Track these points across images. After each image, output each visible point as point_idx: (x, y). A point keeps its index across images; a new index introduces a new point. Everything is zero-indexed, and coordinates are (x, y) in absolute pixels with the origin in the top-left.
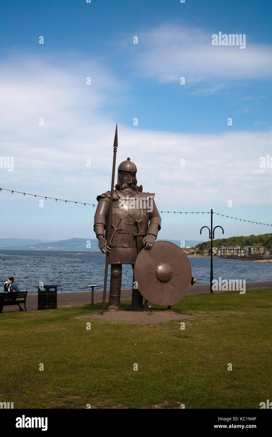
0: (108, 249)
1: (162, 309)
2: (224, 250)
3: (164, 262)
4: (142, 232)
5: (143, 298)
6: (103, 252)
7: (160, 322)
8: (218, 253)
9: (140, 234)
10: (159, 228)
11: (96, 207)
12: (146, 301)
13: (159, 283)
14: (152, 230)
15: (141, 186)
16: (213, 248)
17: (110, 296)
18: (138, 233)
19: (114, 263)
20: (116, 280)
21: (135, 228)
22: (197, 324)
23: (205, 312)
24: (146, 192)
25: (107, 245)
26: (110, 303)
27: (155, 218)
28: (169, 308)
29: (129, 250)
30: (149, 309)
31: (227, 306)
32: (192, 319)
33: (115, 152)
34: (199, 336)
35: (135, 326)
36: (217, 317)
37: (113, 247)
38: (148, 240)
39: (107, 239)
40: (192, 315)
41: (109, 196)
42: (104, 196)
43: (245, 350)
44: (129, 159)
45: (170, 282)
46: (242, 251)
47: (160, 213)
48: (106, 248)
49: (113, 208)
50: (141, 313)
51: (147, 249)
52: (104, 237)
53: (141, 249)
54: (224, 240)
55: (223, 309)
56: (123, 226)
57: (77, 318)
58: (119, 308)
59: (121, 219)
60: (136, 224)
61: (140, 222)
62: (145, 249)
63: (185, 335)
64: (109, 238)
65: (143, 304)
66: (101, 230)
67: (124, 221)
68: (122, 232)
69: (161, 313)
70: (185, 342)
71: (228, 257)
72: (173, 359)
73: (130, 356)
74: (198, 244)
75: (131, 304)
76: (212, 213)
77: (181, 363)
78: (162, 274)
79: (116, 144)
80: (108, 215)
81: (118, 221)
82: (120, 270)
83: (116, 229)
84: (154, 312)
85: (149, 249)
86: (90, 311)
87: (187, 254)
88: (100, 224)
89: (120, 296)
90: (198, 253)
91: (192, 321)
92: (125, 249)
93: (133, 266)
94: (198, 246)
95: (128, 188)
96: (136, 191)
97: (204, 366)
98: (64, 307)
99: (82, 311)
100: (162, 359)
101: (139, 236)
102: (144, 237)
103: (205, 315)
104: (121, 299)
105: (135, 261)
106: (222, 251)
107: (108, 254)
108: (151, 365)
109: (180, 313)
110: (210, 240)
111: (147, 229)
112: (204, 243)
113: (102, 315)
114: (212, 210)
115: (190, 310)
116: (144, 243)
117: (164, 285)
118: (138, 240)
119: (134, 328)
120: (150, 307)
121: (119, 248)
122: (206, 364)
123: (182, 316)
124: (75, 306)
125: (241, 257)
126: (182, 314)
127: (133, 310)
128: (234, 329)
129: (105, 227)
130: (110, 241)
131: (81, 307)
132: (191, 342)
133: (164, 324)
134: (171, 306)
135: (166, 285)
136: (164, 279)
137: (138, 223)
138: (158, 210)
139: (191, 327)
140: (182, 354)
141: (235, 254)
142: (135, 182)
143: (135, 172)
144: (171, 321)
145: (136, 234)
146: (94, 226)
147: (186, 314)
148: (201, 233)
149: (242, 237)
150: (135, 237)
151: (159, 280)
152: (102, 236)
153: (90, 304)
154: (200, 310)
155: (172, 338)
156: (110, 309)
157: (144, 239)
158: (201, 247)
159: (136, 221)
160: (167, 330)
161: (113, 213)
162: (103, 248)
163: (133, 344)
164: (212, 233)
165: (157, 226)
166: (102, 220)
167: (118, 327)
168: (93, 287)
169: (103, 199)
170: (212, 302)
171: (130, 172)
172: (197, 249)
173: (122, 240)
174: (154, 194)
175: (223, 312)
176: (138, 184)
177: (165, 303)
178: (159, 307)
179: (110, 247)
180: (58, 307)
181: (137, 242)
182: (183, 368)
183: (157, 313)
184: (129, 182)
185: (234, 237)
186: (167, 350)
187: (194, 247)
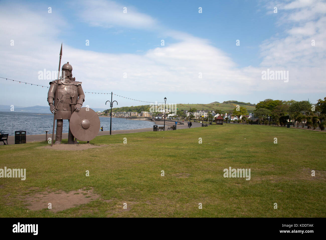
0: (55, 111)
1: (84, 143)
2: (118, 113)
3: (86, 118)
4: (74, 102)
5: (74, 138)
6: (53, 113)
7: (83, 149)
8: (114, 115)
9: (73, 103)
10: (84, 101)
11: (49, 88)
12: (76, 139)
13: (83, 130)
14: (80, 101)
15: (75, 78)
16: (112, 113)
17: (56, 136)
18: (72, 103)
19: (58, 119)
20: (60, 128)
21: (71, 100)
22: (102, 150)
23: (107, 144)
24: (77, 81)
25: (54, 109)
26: (56, 140)
27: (82, 95)
28: (88, 142)
29: (67, 112)
30: (77, 143)
31: (118, 141)
32: (100, 148)
33: (60, 58)
34: (103, 156)
35: (69, 151)
36: (112, 146)
37: (58, 110)
38: (77, 106)
39: (54, 105)
40: (100, 146)
41: (57, 82)
42: (53, 82)
43: (126, 161)
44: (68, 63)
45: (88, 129)
46: (127, 114)
47: (84, 93)
48: (54, 111)
49: (58, 89)
50: (73, 145)
51: (77, 112)
52: (53, 104)
53: (74, 111)
54: (118, 109)
55: (116, 142)
56: (64, 99)
57: (38, 148)
58: (61, 142)
59: (63, 95)
60: (71, 98)
61: (73, 97)
62: (76, 112)
63: (96, 155)
64: (56, 105)
65: (74, 140)
66: (51, 101)
67: (64, 96)
68: (63, 102)
69: (84, 145)
70: (95, 159)
71: (120, 117)
72: (89, 167)
73: (66, 167)
74: (104, 110)
75: (68, 140)
76: (112, 94)
77: (93, 169)
78: (85, 125)
79: (61, 54)
80: (55, 93)
81: (61, 96)
82: (61, 123)
83: (60, 100)
84: (80, 144)
85: (78, 111)
86: (45, 144)
87: (99, 115)
88: (52, 98)
89: (61, 137)
90: (104, 115)
91: (100, 149)
92: (65, 111)
93: (69, 120)
94: (104, 111)
95: (67, 78)
96: (71, 80)
97: (105, 170)
98: (30, 142)
99: (41, 144)
100: (83, 167)
101: (72, 104)
102: (75, 105)
103: (107, 146)
104: (62, 138)
105: (70, 118)
106: (117, 114)
107: (55, 114)
108: (77, 171)
109: (94, 145)
110: (110, 108)
111: (77, 101)
112: (108, 110)
113: (52, 146)
114: (112, 92)
115: (99, 143)
116: (75, 108)
117: (86, 130)
118: (72, 107)
119: (69, 152)
120: (78, 142)
121: (61, 111)
122: (106, 169)
123: (95, 146)
124: (37, 142)
125: (126, 117)
126: (95, 145)
127: (69, 144)
128: (121, 152)
129: (54, 99)
130: (57, 107)
131: (40, 143)
132: (99, 159)
133: (85, 150)
134: (89, 141)
135: (87, 131)
136: (85, 128)
137: (72, 97)
138: (84, 91)
139: (99, 152)
140: (94, 165)
141: (123, 116)
142: (71, 75)
143: (71, 70)
144: (89, 149)
145: (71, 104)
146: (48, 98)
147: (97, 145)
148: (106, 104)
149: (127, 107)
150: (71, 105)
151: (83, 128)
152: (52, 104)
153: (45, 141)
154: (104, 143)
155: (89, 157)
156: (56, 143)
157: (75, 106)
158: (106, 112)
159: (71, 97)
160: (86, 153)
161: (58, 92)
162: (53, 111)
163: (68, 160)
164: (111, 104)
165: (83, 100)
166: (52, 95)
167: (60, 152)
168: (47, 132)
169: (53, 84)
170: (110, 139)
171: (68, 70)
172: (104, 113)
173: (63, 106)
174: (81, 83)
175: (116, 144)
176: (73, 77)
177: (86, 140)
178: (83, 142)
179: (56, 110)
180: (27, 142)
181: (71, 108)
182: (94, 171)
183: (81, 145)
184: (68, 75)
185: (123, 107)
186: (86, 163)
187: (103, 112)
